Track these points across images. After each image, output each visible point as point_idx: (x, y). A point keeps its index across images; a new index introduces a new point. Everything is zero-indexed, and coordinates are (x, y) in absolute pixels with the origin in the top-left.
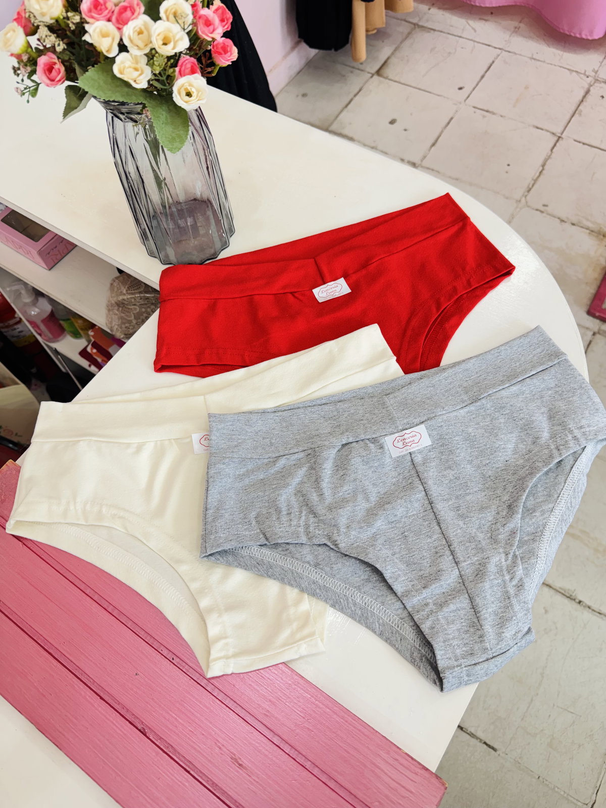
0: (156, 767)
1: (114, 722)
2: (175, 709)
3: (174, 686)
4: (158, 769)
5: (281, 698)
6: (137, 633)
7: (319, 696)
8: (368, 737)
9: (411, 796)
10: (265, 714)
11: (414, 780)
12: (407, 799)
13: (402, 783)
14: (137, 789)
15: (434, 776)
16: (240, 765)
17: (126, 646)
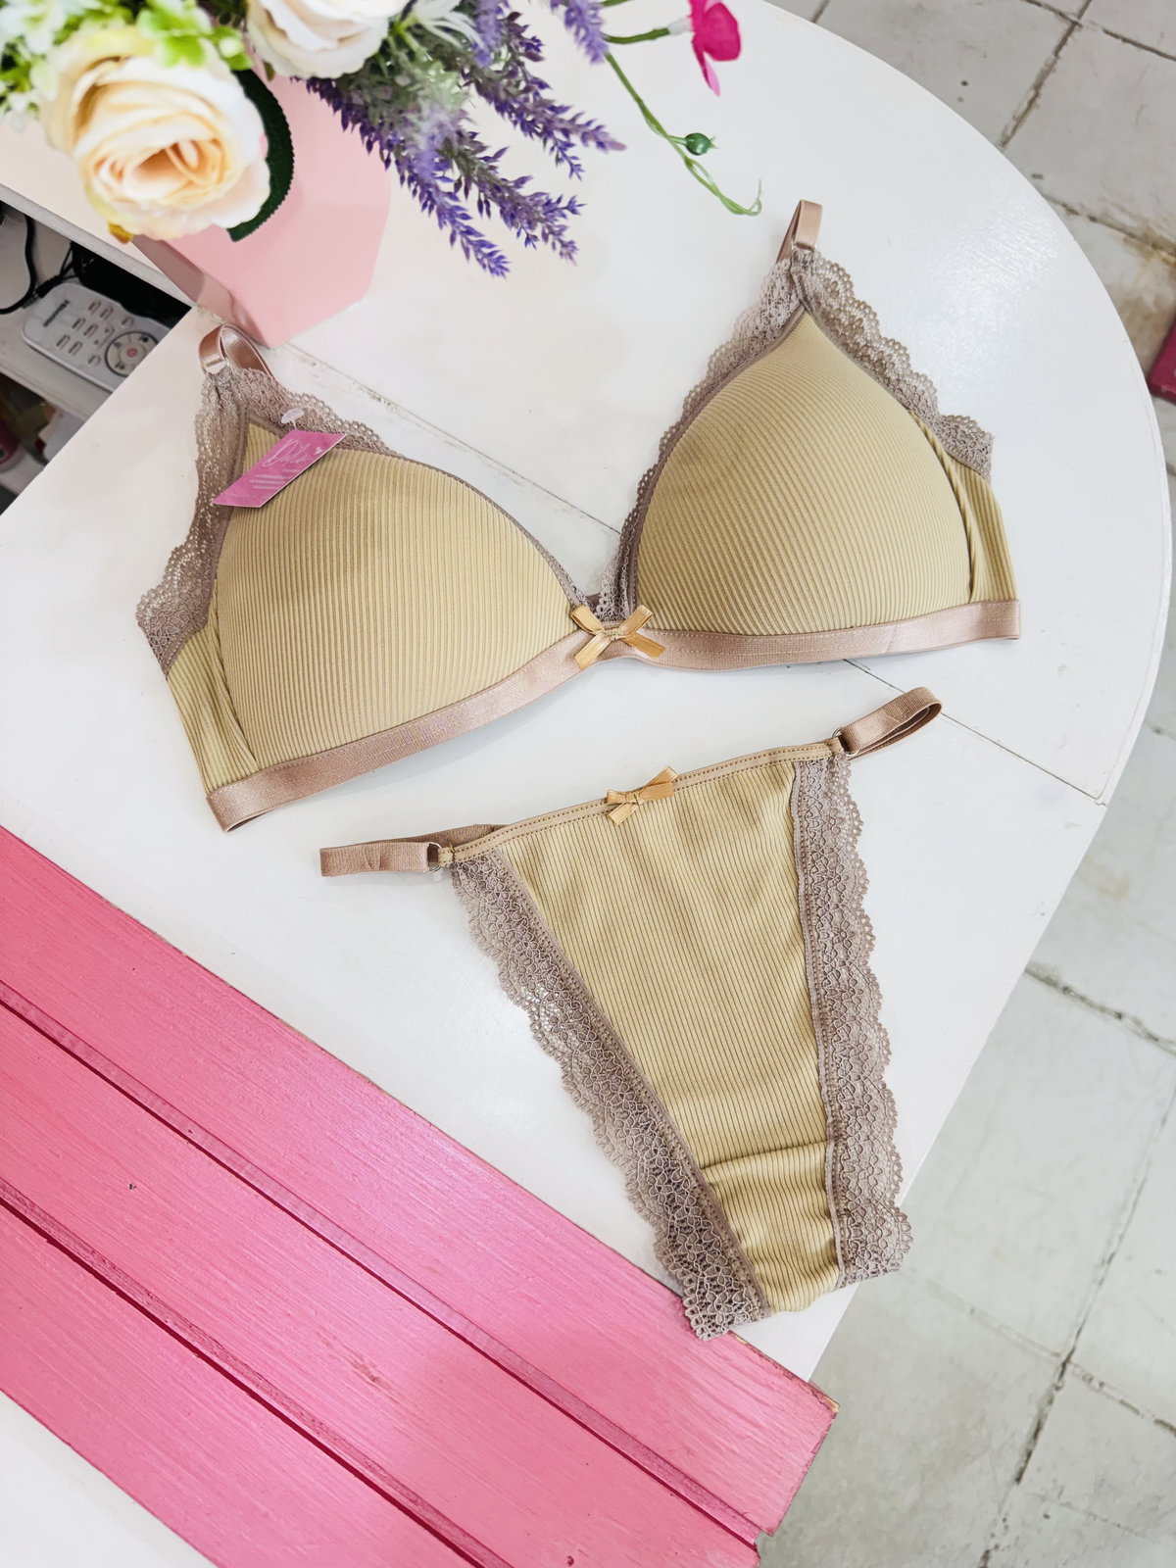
0: (182, 1389)
1: (85, 1295)
2: (224, 1261)
3: (220, 1212)
4: (186, 1393)
5: (465, 1233)
6: (131, 1093)
7: (554, 1225)
9: (755, 1434)
10: (430, 1268)
11: (768, 1402)
13: (739, 1410)
14: (138, 1436)
15: (807, 1389)
16: (374, 1379)
17: (104, 1124)
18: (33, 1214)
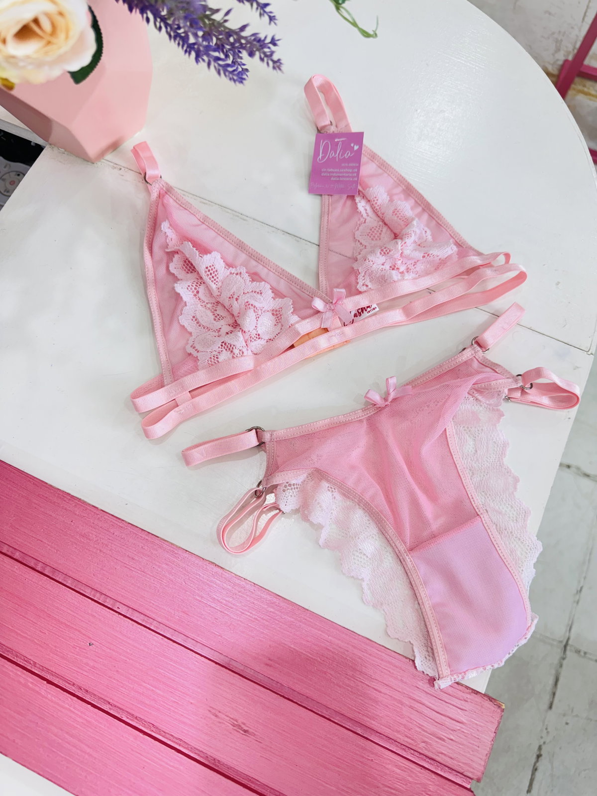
0: (137, 754)
1: (71, 709)
2: (150, 678)
3: (143, 650)
4: (139, 755)
6: (81, 592)
8: (401, 669)
9: (462, 728)
10: (267, 665)
11: (464, 708)
12: (459, 731)
13: (451, 716)
14: (117, 785)
15: (486, 699)
16: (245, 731)
17: (69, 611)
18: (36, 668)
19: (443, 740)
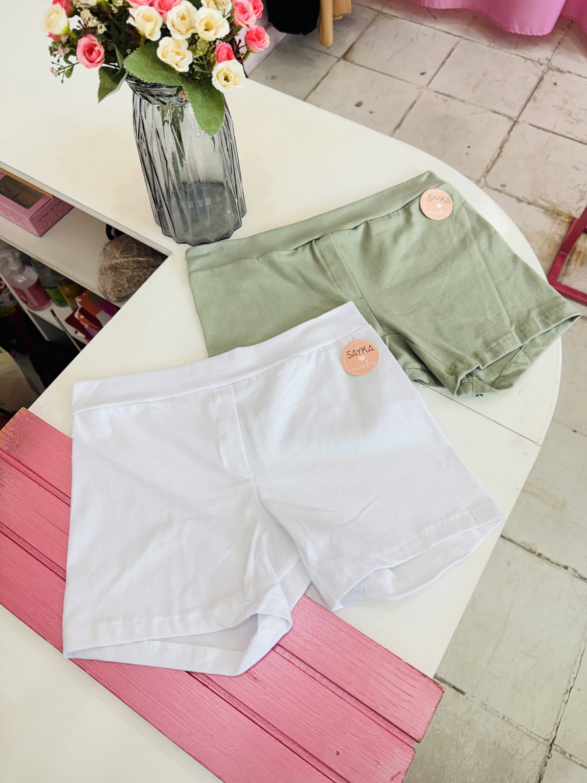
4: (178, 684)
9: (412, 700)
12: (408, 702)
13: (404, 690)
14: (159, 703)
15: (431, 680)
16: (255, 678)
19: (397, 707)
